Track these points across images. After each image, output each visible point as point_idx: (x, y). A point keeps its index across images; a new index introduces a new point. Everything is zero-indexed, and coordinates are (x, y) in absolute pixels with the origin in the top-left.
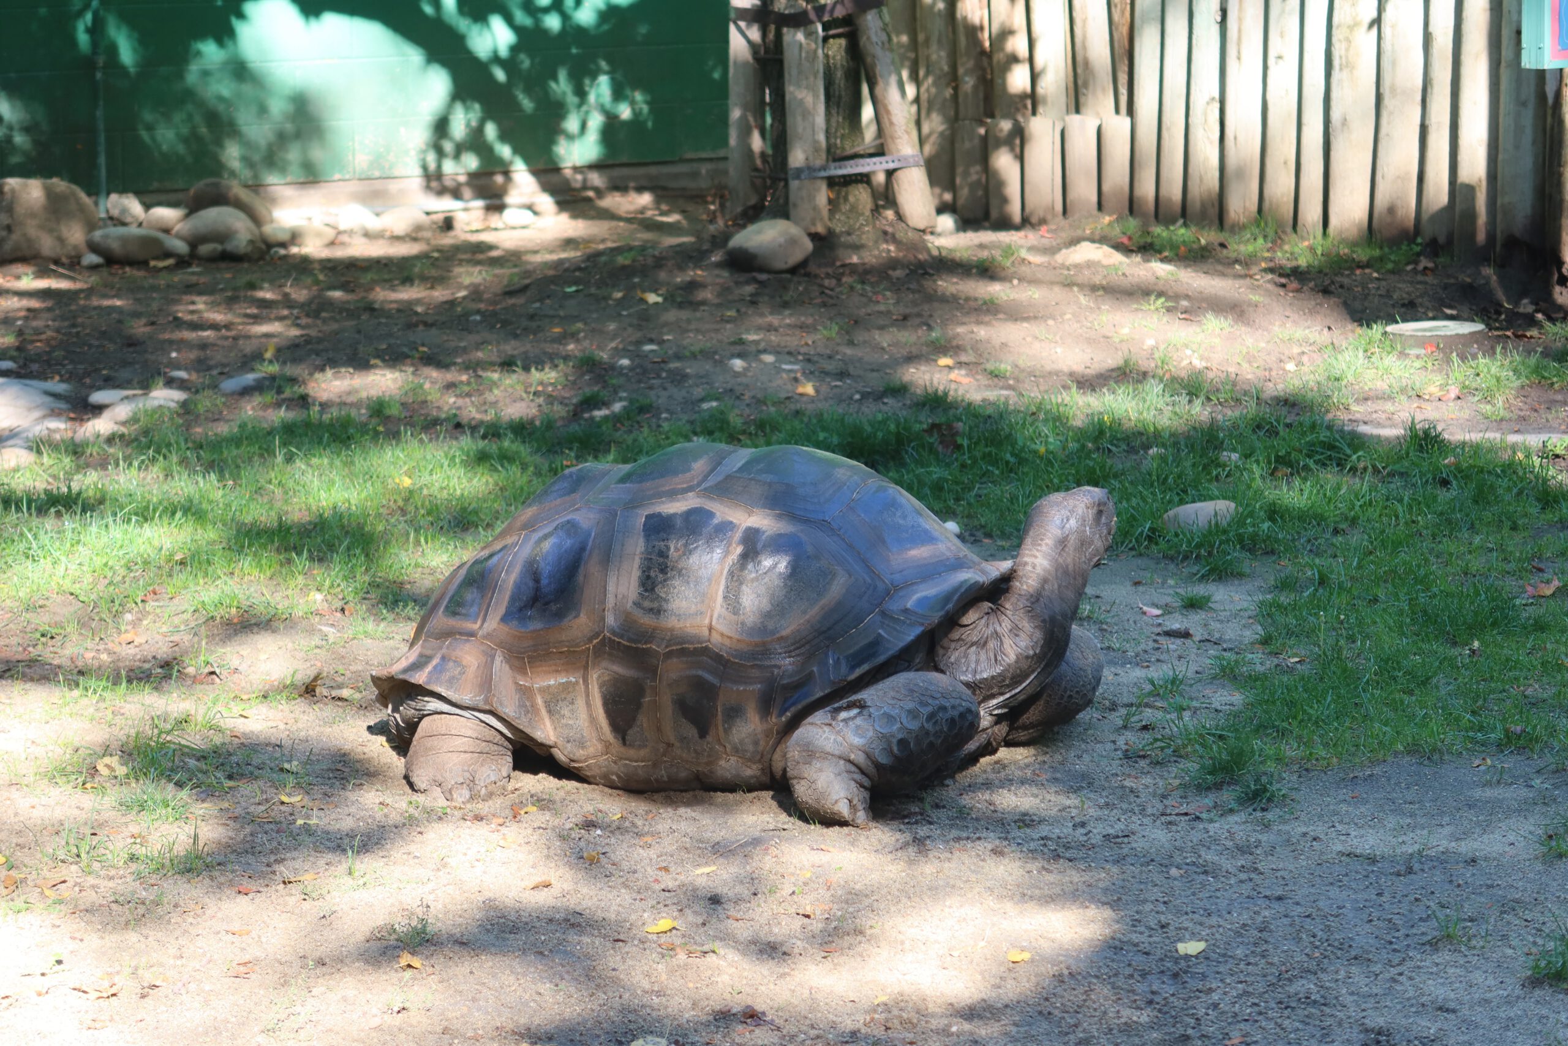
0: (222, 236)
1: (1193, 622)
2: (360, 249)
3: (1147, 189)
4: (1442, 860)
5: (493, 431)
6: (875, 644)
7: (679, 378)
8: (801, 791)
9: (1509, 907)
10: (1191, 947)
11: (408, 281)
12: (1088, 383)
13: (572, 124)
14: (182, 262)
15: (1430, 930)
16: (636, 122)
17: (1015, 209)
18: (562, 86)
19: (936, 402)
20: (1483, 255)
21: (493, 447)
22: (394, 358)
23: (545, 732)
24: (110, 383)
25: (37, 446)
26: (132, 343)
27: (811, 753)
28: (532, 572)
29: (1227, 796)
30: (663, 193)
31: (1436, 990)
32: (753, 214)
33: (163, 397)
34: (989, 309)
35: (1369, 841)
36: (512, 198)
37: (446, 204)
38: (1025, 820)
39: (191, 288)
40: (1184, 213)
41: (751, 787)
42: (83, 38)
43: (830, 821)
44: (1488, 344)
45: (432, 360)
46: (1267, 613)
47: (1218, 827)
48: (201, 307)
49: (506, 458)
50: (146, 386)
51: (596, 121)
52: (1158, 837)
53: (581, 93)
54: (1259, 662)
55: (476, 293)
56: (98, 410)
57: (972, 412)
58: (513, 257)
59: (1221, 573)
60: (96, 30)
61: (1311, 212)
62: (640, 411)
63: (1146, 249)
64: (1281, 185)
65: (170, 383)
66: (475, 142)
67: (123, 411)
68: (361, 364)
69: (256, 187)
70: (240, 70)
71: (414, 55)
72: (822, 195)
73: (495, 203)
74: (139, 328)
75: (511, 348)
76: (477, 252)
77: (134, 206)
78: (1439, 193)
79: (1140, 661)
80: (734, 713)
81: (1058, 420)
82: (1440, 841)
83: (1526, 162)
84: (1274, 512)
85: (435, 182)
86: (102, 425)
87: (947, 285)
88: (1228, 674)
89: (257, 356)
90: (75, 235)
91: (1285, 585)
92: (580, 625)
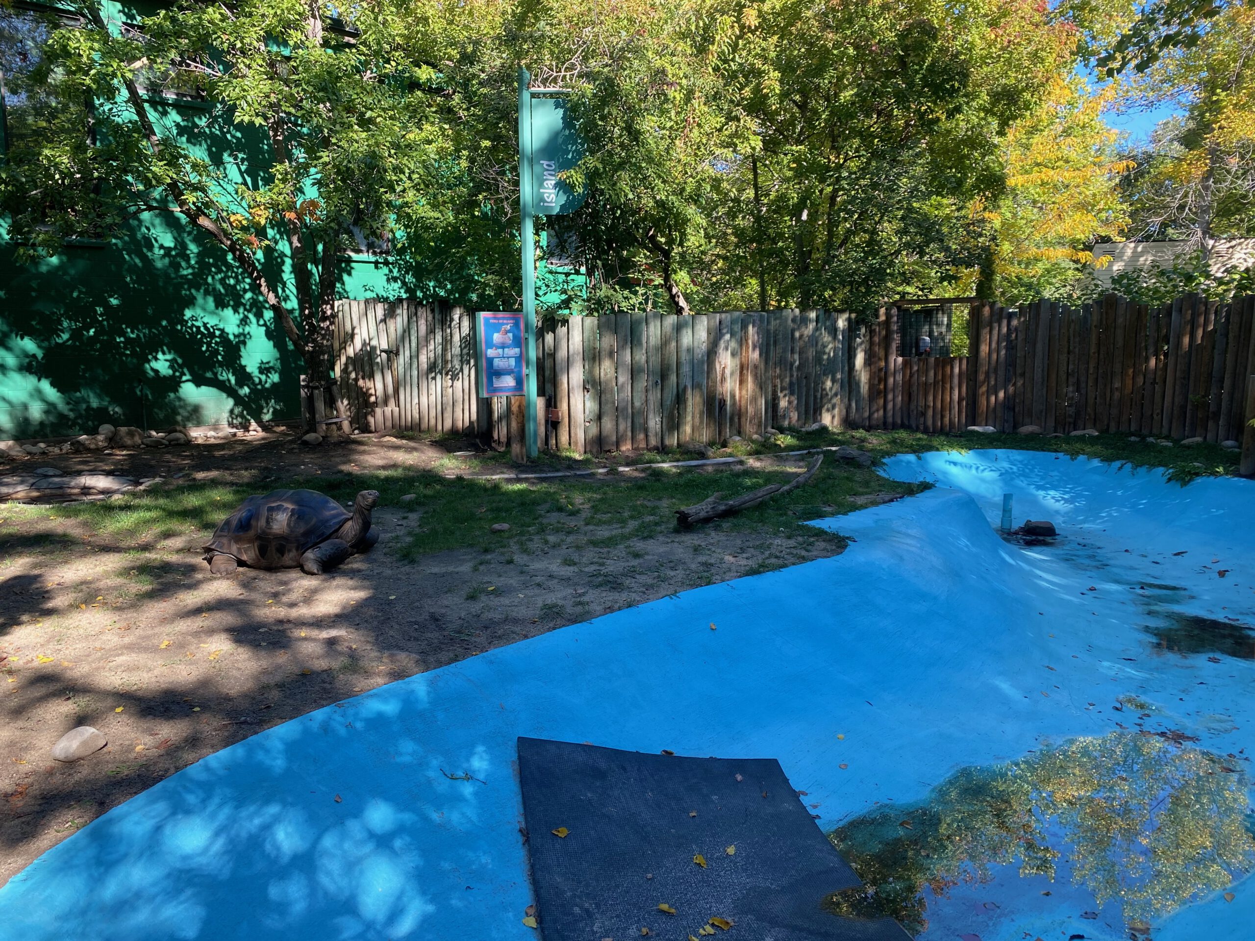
0: (178, 439)
1: (404, 522)
2: (212, 441)
3: (403, 423)
4: (451, 573)
5: (241, 485)
6: (323, 534)
7: (288, 471)
8: (306, 568)
9: (465, 582)
10: (393, 597)
11: (223, 449)
12: (384, 468)
13: (265, 411)
14: (167, 446)
15: (445, 589)
16: (281, 409)
17: (373, 428)
18: (263, 403)
19: (349, 474)
20: (476, 436)
21: (240, 489)
22: (218, 468)
23: (244, 557)
24: (146, 477)
25: (123, 493)
26: (152, 467)
27: (307, 559)
28: (240, 520)
29: (406, 562)
30: (288, 426)
31: (446, 603)
32: (307, 432)
33: (158, 480)
34: (364, 452)
35: (435, 570)
36: (251, 428)
37: (234, 430)
38: (359, 571)
39: (168, 453)
40: (412, 428)
41: (295, 567)
42: (139, 393)
43: (313, 574)
44: (475, 457)
45: (227, 469)
46: (421, 519)
47: (403, 569)
48: (168, 457)
49: (244, 491)
50: (154, 477)
51: (271, 410)
52: (389, 572)
53: (267, 404)
54: (417, 530)
55: (240, 451)
56: (141, 484)
57: (357, 476)
58: (249, 442)
59: (412, 510)
60: (141, 391)
61: (440, 427)
62: (278, 479)
63: (403, 437)
64: (433, 422)
65: (161, 476)
66: (241, 415)
67: (148, 484)
68: (208, 469)
69: (185, 427)
70: (180, 399)
71: (224, 395)
72: (324, 427)
73: (246, 429)
74: (153, 462)
75: (247, 465)
76: (242, 442)
77: (154, 433)
78: (467, 423)
79: (391, 532)
80: (290, 551)
81: (377, 478)
82: (451, 569)
83: (485, 417)
84: (425, 496)
85: (231, 425)
86: (142, 488)
87: (353, 446)
88: (410, 534)
89: (183, 469)
90: (138, 440)
91: (426, 513)
92: (252, 533)
